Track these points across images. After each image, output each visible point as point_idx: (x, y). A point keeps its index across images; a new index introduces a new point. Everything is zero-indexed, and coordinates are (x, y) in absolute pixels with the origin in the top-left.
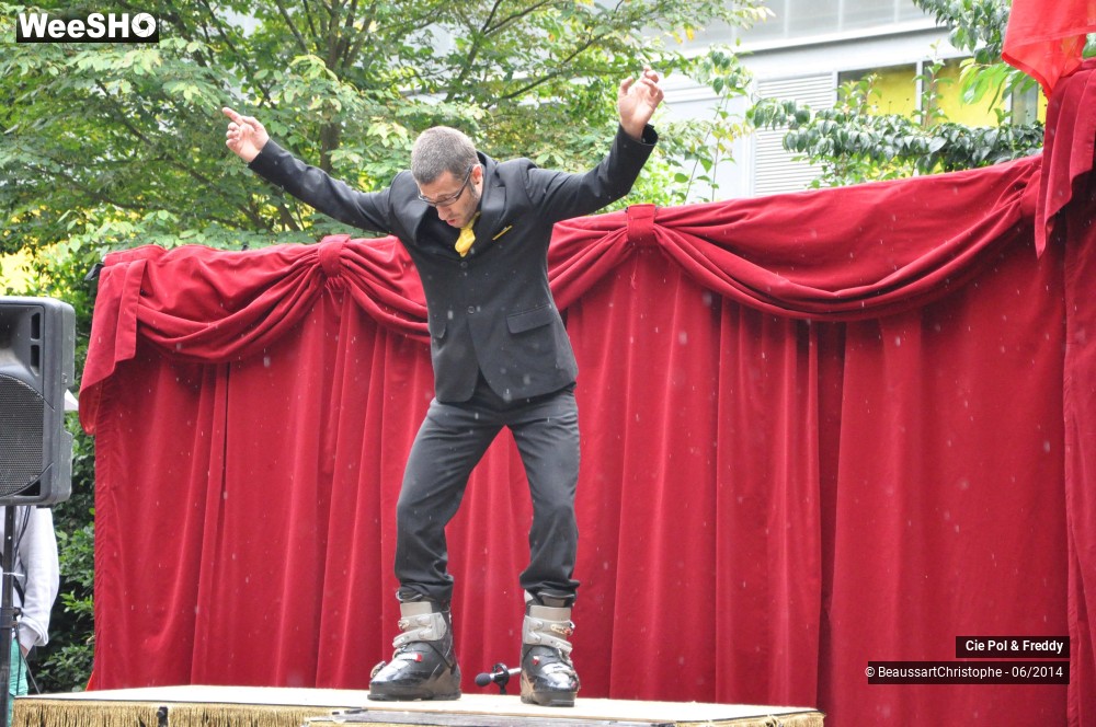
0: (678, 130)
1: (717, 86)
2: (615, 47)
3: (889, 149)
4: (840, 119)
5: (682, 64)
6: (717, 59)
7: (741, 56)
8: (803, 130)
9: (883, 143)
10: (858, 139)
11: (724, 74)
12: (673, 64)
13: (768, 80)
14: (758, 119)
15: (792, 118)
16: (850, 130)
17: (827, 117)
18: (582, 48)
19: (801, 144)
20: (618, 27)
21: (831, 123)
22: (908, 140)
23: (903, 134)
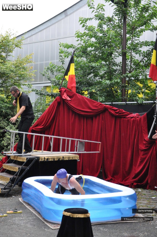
0: (24, 91)
1: (29, 87)
2: (18, 83)
3: (46, 95)
4: (41, 91)
5: (25, 85)
6: (29, 84)
7: (31, 84)
8: (37, 92)
9: (45, 94)
10: (43, 93)
11: (29, 86)
12: (24, 85)
13: (34, 87)
14: (33, 91)
15: (36, 91)
16: (42, 92)
17: (40, 91)
18: (14, 83)
19: (37, 93)
20: (18, 81)
21: (40, 92)
22: (48, 94)
23: (47, 93)
